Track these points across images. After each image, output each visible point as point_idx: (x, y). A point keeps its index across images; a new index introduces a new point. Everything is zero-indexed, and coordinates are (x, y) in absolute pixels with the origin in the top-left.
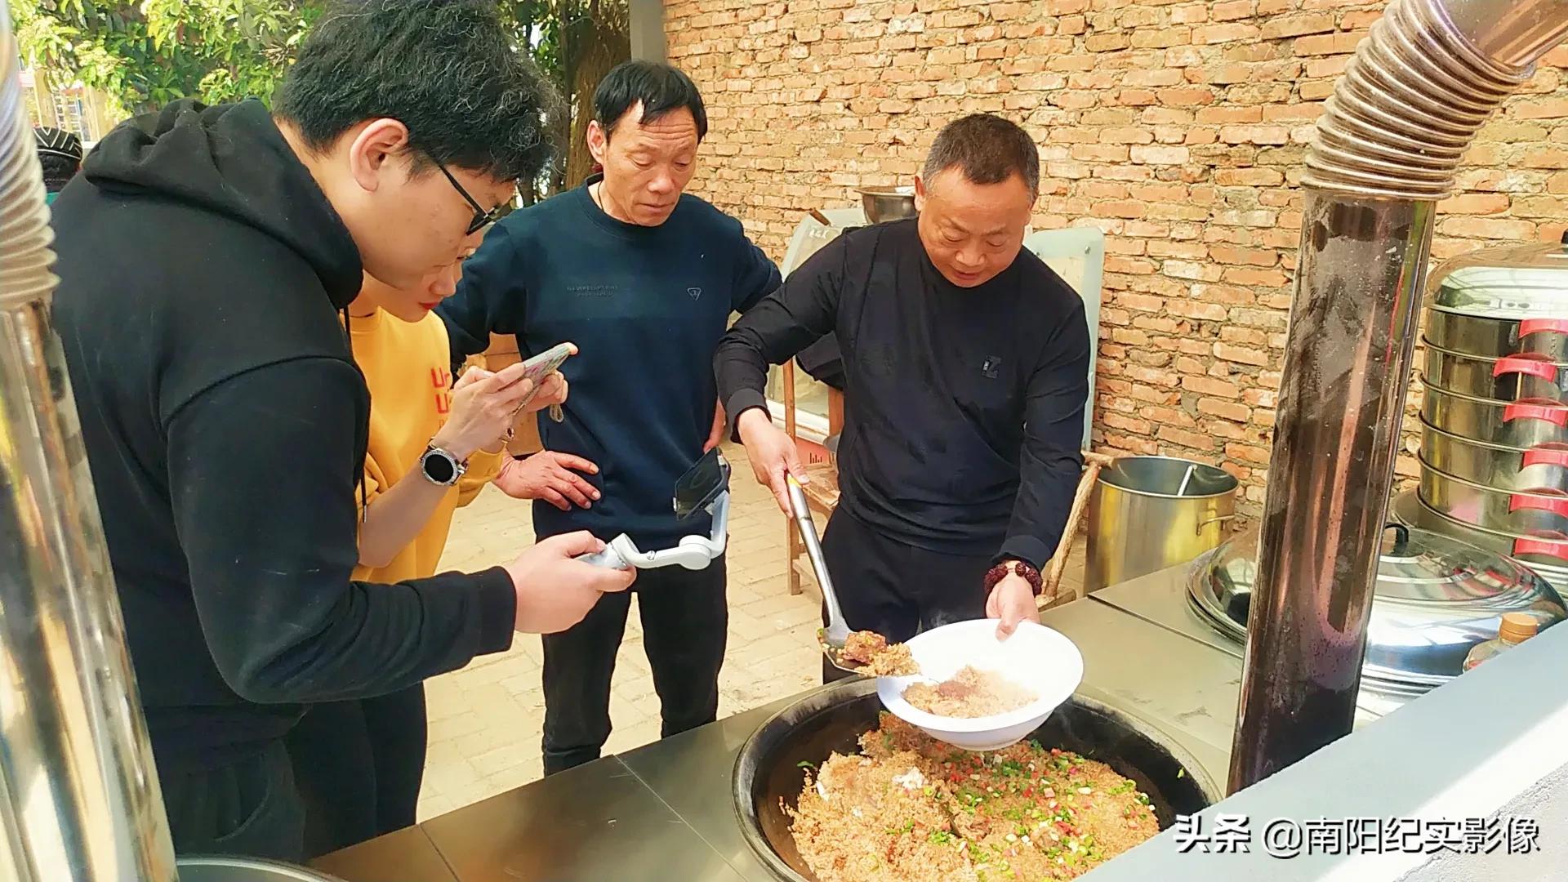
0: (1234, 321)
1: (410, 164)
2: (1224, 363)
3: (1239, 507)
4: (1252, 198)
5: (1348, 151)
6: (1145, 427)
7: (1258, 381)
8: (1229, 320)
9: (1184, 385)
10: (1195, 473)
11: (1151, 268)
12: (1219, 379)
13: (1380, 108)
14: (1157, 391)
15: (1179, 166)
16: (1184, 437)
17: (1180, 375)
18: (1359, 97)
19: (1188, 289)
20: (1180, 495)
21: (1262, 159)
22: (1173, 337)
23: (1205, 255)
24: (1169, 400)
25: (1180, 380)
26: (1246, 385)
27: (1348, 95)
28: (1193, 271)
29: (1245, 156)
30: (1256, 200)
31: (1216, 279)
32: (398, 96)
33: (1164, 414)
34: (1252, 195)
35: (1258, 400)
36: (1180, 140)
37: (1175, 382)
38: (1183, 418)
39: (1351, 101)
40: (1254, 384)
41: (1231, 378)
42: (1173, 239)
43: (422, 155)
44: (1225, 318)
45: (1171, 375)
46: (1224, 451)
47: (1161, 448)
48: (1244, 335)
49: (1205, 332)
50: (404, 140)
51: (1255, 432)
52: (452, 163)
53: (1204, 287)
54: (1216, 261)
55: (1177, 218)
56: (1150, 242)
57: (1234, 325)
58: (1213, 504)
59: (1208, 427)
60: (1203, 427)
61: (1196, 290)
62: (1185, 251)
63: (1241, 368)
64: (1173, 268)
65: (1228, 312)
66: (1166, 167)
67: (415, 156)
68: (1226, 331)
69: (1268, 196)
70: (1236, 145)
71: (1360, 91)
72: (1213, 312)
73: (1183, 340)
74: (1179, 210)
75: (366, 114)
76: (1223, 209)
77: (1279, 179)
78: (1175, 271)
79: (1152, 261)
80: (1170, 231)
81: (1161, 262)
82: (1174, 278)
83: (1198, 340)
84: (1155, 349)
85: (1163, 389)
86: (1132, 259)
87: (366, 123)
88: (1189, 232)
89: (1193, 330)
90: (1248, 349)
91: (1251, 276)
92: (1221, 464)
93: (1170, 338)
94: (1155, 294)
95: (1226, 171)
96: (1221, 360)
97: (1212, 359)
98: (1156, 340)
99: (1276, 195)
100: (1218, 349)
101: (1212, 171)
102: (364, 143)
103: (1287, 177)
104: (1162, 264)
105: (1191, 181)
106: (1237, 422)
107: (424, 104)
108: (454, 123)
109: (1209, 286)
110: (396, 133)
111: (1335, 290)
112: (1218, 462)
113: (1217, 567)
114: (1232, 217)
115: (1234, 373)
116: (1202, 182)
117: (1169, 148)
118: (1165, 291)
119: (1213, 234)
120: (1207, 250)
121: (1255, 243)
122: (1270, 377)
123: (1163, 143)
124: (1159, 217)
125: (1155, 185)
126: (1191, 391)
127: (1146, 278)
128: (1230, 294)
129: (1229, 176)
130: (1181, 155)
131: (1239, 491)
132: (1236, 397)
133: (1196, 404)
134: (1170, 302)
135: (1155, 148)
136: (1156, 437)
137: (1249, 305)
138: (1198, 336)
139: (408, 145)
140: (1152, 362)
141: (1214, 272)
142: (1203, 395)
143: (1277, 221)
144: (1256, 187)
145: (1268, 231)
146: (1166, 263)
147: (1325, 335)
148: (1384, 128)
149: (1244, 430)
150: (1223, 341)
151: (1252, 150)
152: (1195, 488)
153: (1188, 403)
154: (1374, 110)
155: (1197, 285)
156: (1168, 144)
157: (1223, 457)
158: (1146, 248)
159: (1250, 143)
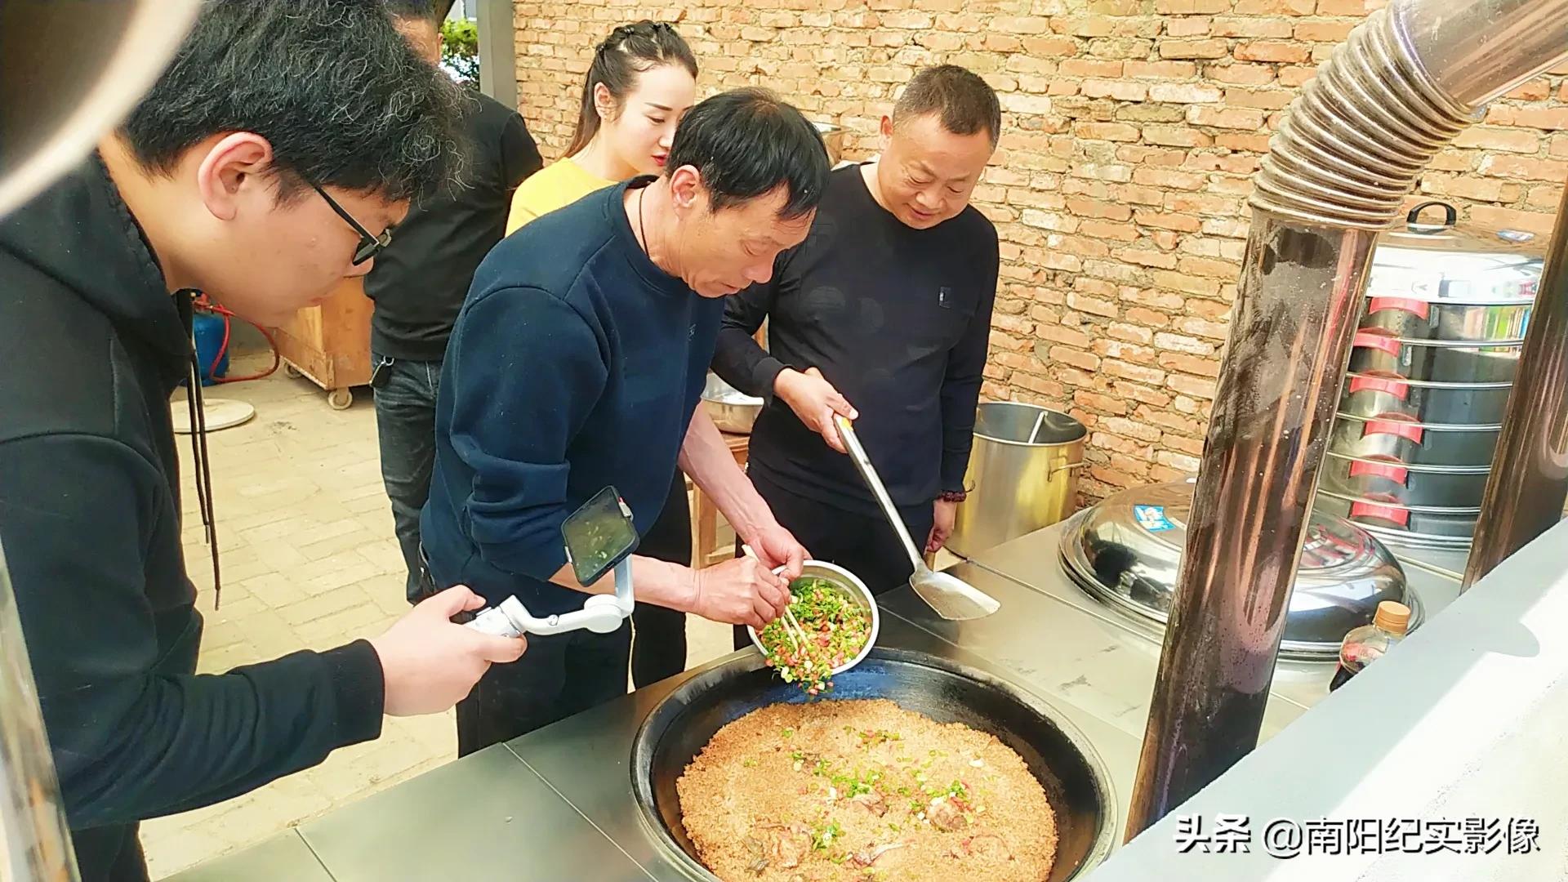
0: (1087, 273)
1: (276, 189)
2: (1077, 313)
3: (1086, 453)
4: (1109, 153)
5: (1303, 178)
6: (999, 372)
7: (1108, 331)
8: (1083, 271)
9: (1038, 332)
10: (1046, 420)
11: (1010, 216)
12: (1071, 328)
13: (1339, 137)
14: (1012, 338)
15: (1041, 116)
16: (1035, 383)
17: (1035, 323)
18: (1317, 123)
19: (1046, 239)
20: (1031, 443)
21: (1121, 115)
22: (1031, 285)
23: (1063, 207)
24: (1022, 347)
25: (1035, 328)
26: (1096, 335)
27: (1306, 121)
28: (1051, 222)
29: (1105, 111)
30: (1113, 155)
31: (1072, 230)
32: (258, 105)
33: (1017, 360)
34: (1109, 149)
35: (1107, 350)
36: (1043, 90)
37: (1030, 329)
38: (1036, 365)
39: (1310, 128)
40: (1104, 335)
41: (1082, 328)
42: (1033, 189)
43: (292, 175)
44: (1079, 269)
45: (1026, 323)
46: (1073, 398)
47: (1013, 393)
48: (1096, 286)
49: (1059, 282)
50: (267, 159)
51: (1103, 381)
52: (331, 184)
53: (1061, 237)
54: (1073, 213)
55: (1038, 168)
56: (1010, 190)
57: (1087, 276)
58: (1064, 452)
59: (1059, 375)
60: (1054, 374)
61: (1053, 240)
62: (1045, 201)
63: (1093, 318)
64: (1031, 217)
65: (1082, 263)
66: (1029, 116)
67: (282, 177)
68: (1080, 282)
69: (1124, 151)
70: (1096, 99)
71: (1319, 117)
72: (1068, 263)
73: (1039, 289)
74: (1040, 160)
75: (216, 125)
76: (1080, 162)
77: (1137, 135)
78: (1034, 221)
79: (1012, 210)
80: (1031, 180)
81: (1020, 211)
82: (1032, 227)
83: (1052, 289)
84: (1011, 296)
85: (1018, 336)
86: (993, 206)
87: (217, 137)
88: (1048, 182)
89: (1048, 279)
90: (1099, 301)
91: (1103, 229)
92: (1069, 411)
93: (1026, 286)
94: (1014, 242)
95: (1085, 124)
96: (1074, 310)
97: (1066, 309)
98: (1013, 287)
99: (1132, 151)
100: (1072, 298)
101: (1073, 123)
102: (214, 164)
103: (1144, 134)
104: (1021, 213)
105: (1051, 131)
106: (1086, 370)
107: (291, 115)
108: (333, 136)
109: (1066, 237)
110: (257, 149)
111: (1280, 315)
112: (1067, 409)
113: (1089, 531)
114: (1089, 170)
115: (1084, 324)
116: (1062, 133)
117: (1032, 97)
118: (1024, 239)
119: (1072, 186)
120: (1065, 201)
121: (1111, 197)
122: (1119, 329)
123: (1026, 91)
124: (1020, 166)
125: (1018, 133)
126: (1044, 339)
127: (1005, 225)
128: (1085, 247)
129: (1089, 130)
130: (1043, 105)
131: (1087, 438)
132: (1087, 346)
133: (1048, 352)
134: (1028, 250)
135: (1018, 96)
136: (1009, 382)
137: (1102, 258)
138: (1053, 285)
139: (272, 163)
140: (1008, 309)
141: (1071, 224)
142: (1056, 343)
143: (1132, 177)
144: (1114, 142)
145: (1122, 186)
146: (1025, 211)
147: (1265, 358)
148: (1342, 158)
149: (1093, 378)
150: (1077, 292)
151: (1112, 105)
152: (1045, 436)
153: (1041, 351)
154: (1332, 139)
155: (1054, 236)
156: (1033, 93)
157: (1072, 404)
158: (1006, 197)
159: (1109, 97)
